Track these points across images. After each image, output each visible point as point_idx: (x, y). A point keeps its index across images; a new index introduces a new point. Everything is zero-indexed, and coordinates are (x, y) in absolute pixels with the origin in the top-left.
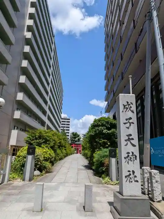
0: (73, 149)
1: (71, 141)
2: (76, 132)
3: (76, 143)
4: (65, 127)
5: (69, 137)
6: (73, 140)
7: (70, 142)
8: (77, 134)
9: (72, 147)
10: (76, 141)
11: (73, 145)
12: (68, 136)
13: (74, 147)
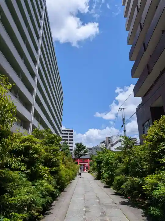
0: (78, 166)
1: (76, 154)
2: (81, 143)
3: (81, 157)
4: (67, 140)
5: (72, 152)
6: (77, 154)
7: (74, 157)
8: (83, 145)
9: (77, 163)
10: (81, 155)
11: (79, 161)
12: (72, 150)
13: (80, 162)
